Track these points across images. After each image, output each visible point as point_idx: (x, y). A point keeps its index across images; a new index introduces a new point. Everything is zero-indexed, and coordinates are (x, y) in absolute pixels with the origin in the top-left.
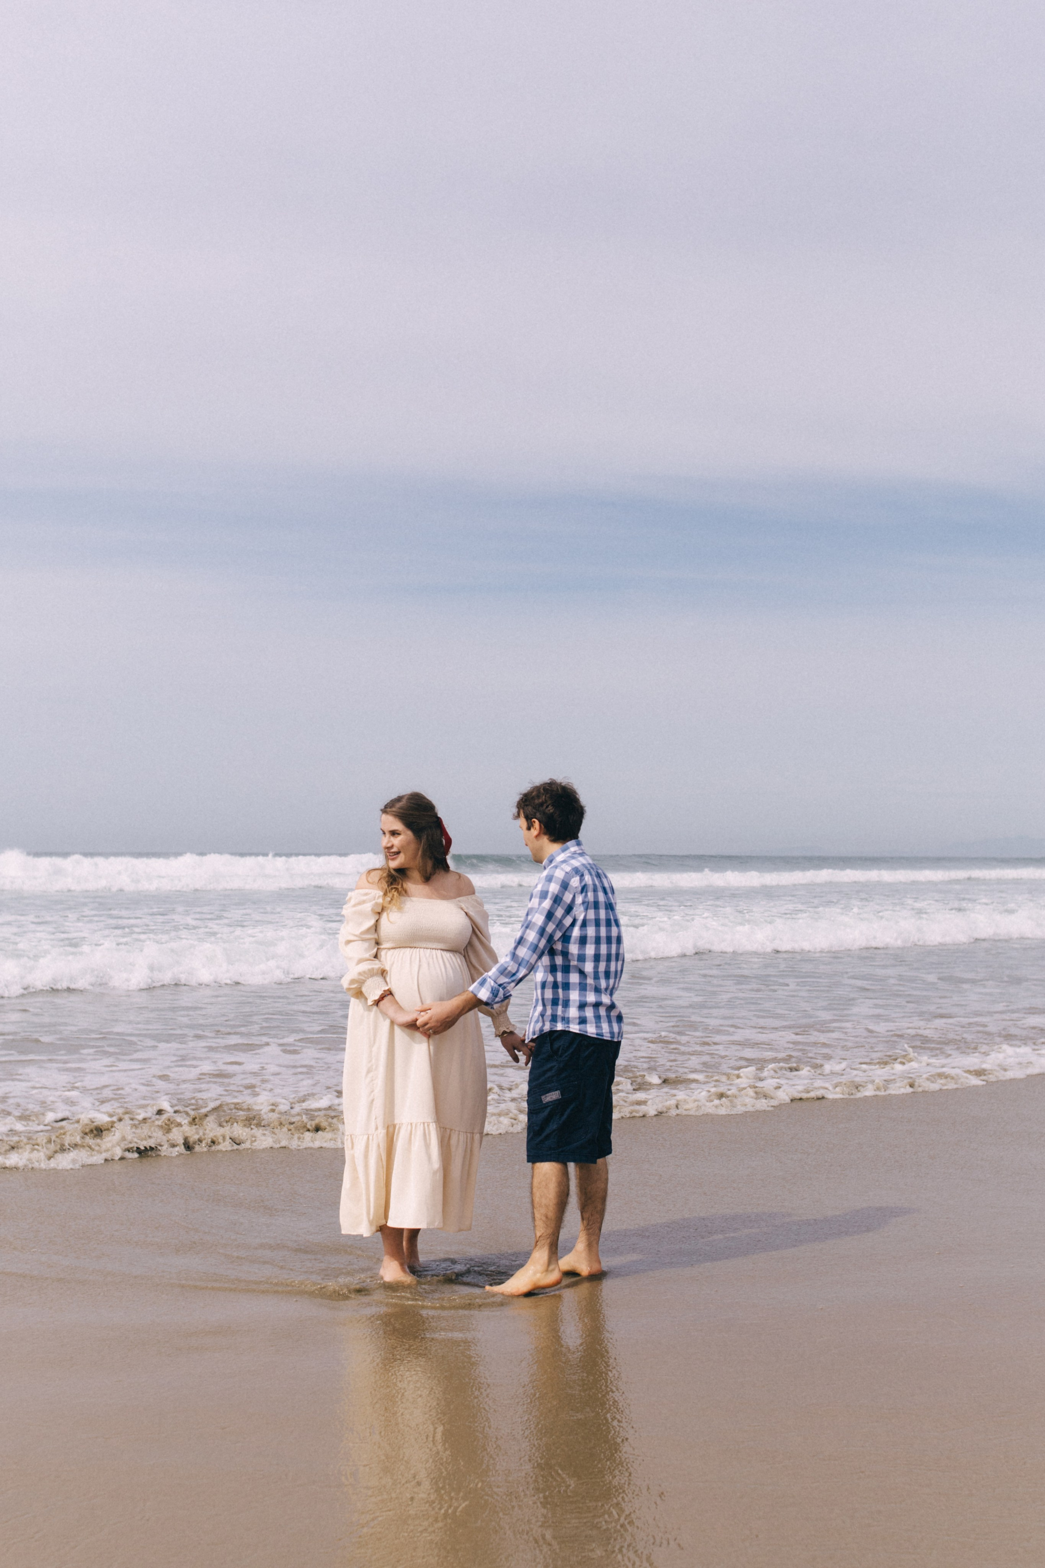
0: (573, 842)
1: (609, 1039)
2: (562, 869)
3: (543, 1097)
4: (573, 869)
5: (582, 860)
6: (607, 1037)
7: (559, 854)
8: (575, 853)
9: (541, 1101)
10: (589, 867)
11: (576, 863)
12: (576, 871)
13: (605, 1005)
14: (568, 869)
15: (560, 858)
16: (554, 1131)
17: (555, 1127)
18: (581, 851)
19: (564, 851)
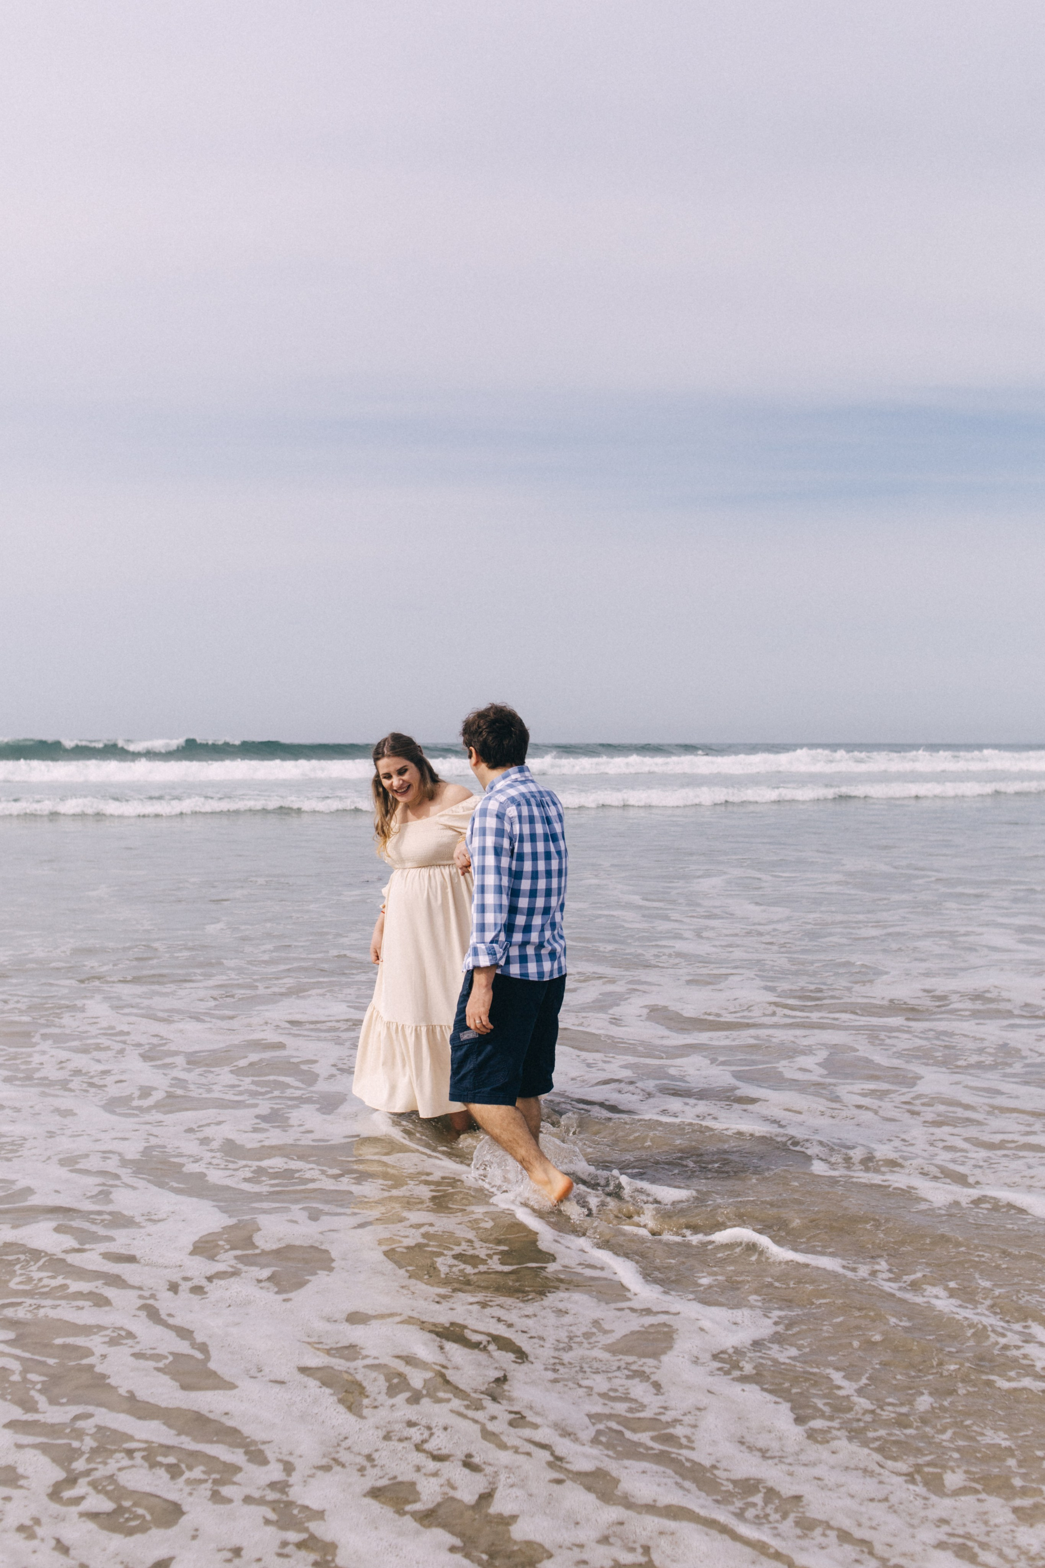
0: (515, 769)
1: (536, 979)
2: (496, 800)
3: (461, 1034)
4: (508, 799)
5: (523, 789)
6: (533, 977)
7: (499, 781)
8: (516, 781)
9: (459, 1038)
10: (529, 796)
11: (513, 792)
12: (512, 800)
13: (534, 943)
14: (502, 798)
15: (499, 786)
16: (470, 1071)
17: (472, 1066)
18: (523, 779)
19: (504, 777)
